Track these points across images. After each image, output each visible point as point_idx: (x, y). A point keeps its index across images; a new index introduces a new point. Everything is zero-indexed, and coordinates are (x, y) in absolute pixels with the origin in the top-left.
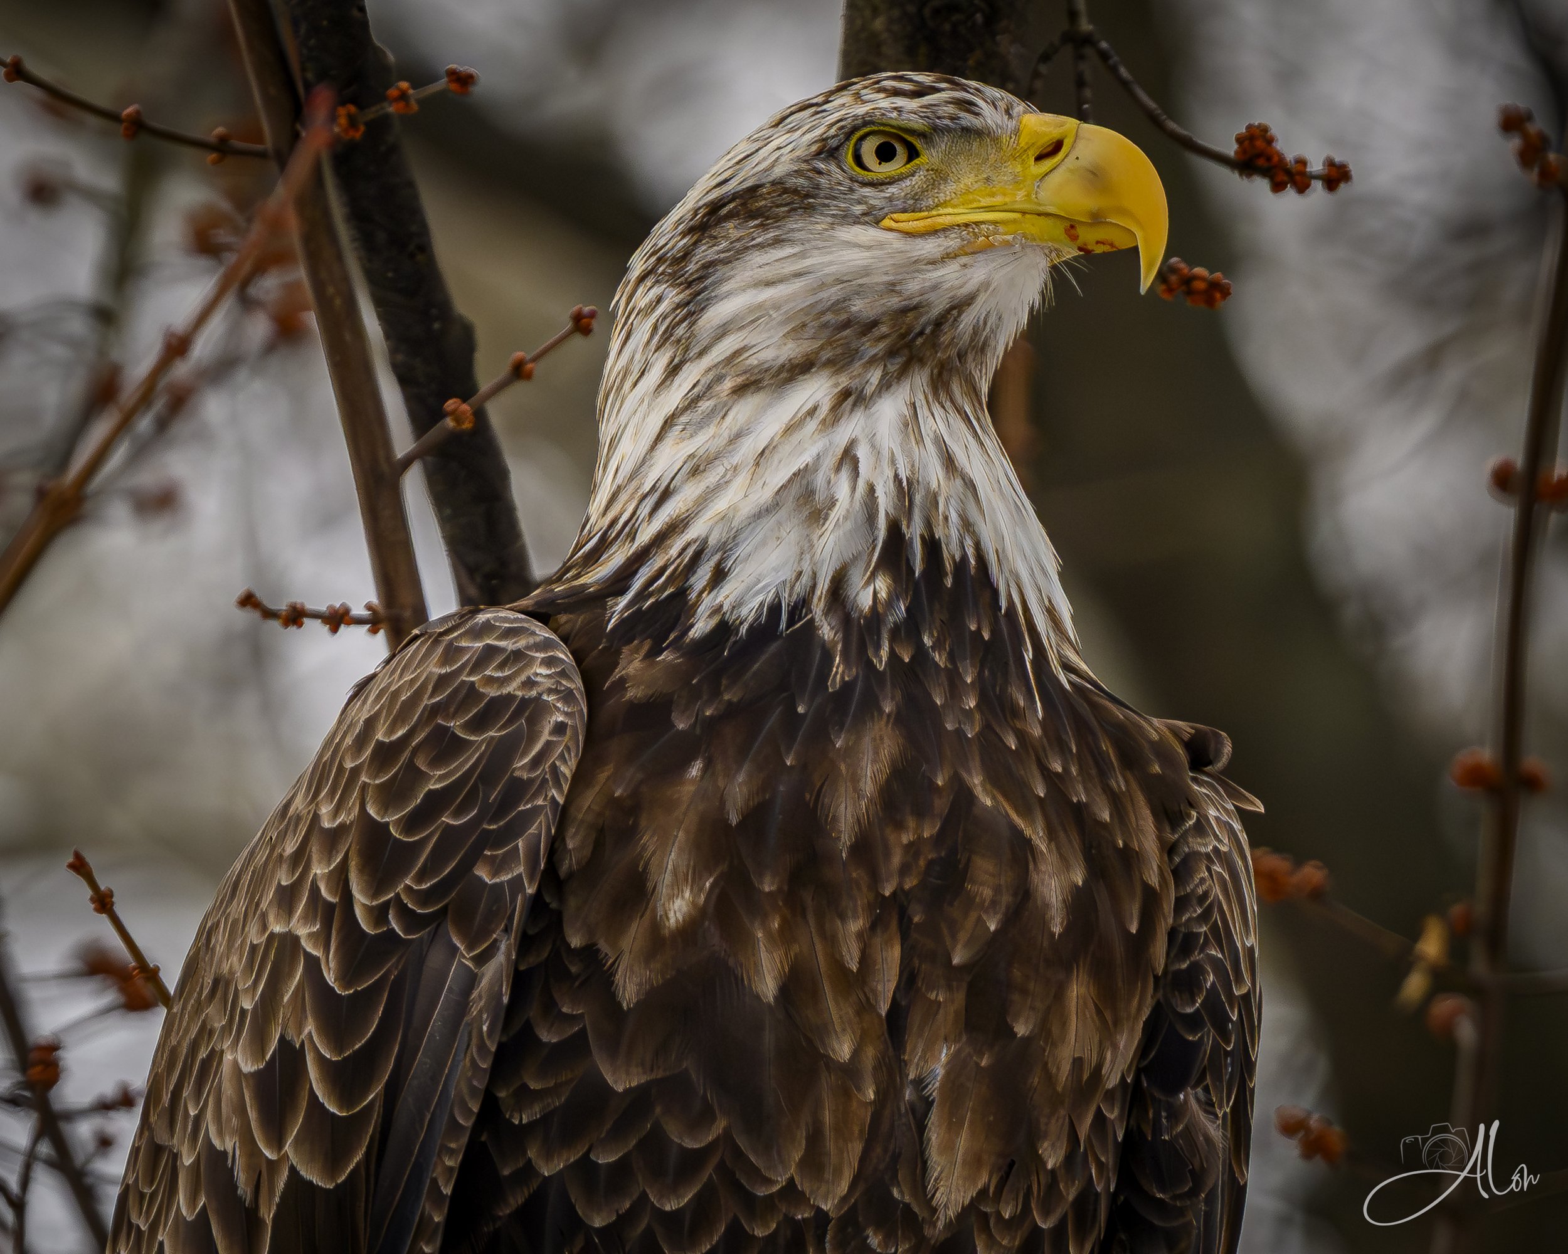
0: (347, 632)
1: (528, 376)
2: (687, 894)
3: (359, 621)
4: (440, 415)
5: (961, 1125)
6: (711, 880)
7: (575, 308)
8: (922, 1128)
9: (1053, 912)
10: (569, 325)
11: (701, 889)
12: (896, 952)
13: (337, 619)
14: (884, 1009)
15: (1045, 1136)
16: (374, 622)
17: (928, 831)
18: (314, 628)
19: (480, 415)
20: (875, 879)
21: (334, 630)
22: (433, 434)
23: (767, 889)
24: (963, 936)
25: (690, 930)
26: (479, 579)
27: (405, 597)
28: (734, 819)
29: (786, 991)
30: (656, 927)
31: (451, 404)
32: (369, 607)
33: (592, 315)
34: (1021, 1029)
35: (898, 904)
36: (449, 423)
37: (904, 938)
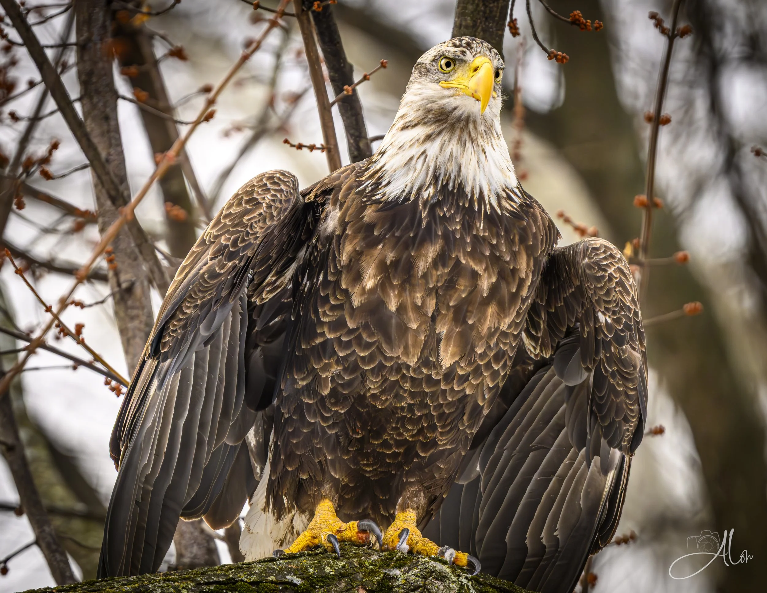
0: (315, 152)
1: (368, 79)
2: (373, 280)
3: (318, 149)
4: (342, 90)
5: (450, 346)
6: (380, 277)
7: (382, 60)
8: (438, 345)
9: (484, 291)
10: (380, 66)
11: (376, 279)
12: (434, 302)
13: (312, 148)
14: (430, 315)
15: (477, 346)
16: (322, 149)
17: (446, 271)
18: (305, 150)
19: (354, 91)
20: (427, 283)
21: (312, 151)
22: (341, 95)
23: (395, 283)
24: (454, 299)
25: (373, 290)
26: (353, 138)
27: (332, 142)
28: (388, 263)
29: (398, 310)
30: (364, 288)
31: (346, 87)
32: (322, 145)
33: (386, 63)
34: (470, 322)
35: (435, 290)
36: (345, 92)
37: (437, 299)
